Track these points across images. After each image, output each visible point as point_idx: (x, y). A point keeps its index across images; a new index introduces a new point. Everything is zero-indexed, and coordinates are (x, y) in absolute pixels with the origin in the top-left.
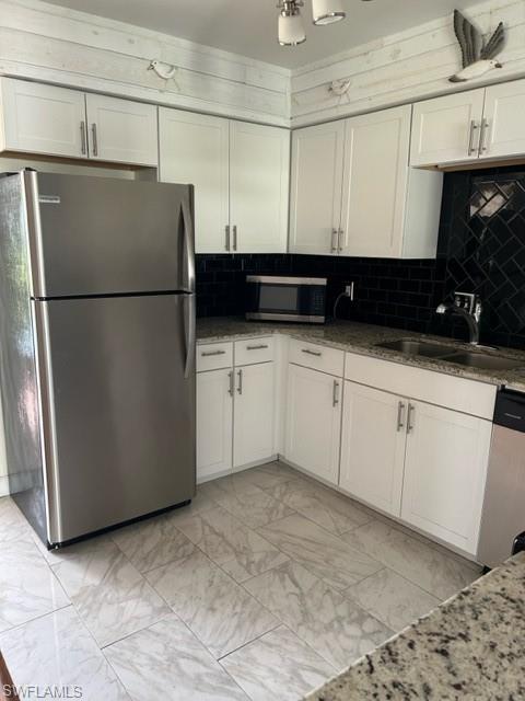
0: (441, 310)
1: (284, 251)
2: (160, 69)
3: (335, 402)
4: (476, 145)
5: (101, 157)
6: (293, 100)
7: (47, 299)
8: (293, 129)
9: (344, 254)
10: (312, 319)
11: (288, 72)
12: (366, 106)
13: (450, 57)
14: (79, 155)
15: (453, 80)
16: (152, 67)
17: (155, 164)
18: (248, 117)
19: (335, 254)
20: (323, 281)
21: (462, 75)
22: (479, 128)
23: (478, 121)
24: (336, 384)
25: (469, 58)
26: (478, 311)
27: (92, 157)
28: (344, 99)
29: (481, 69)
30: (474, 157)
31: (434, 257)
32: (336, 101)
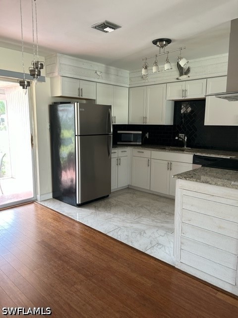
0: (177, 138)
1: (127, 124)
2: (98, 73)
3: (148, 166)
4: (184, 95)
5: (83, 97)
6: (130, 80)
7: (80, 136)
8: (129, 88)
9: (148, 124)
10: (138, 143)
11: (128, 72)
12: (154, 83)
13: (176, 73)
14: (78, 97)
15: (177, 79)
16: (96, 72)
17: (95, 99)
18: (118, 85)
19: (145, 124)
20: (141, 132)
21: (180, 78)
22: (185, 91)
23: (184, 89)
24: (149, 160)
25: (181, 74)
26: (186, 138)
27: (81, 97)
28: (147, 81)
29: (184, 77)
30: (184, 98)
31: (173, 124)
32: (144, 81)
